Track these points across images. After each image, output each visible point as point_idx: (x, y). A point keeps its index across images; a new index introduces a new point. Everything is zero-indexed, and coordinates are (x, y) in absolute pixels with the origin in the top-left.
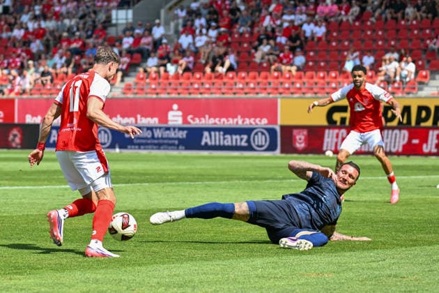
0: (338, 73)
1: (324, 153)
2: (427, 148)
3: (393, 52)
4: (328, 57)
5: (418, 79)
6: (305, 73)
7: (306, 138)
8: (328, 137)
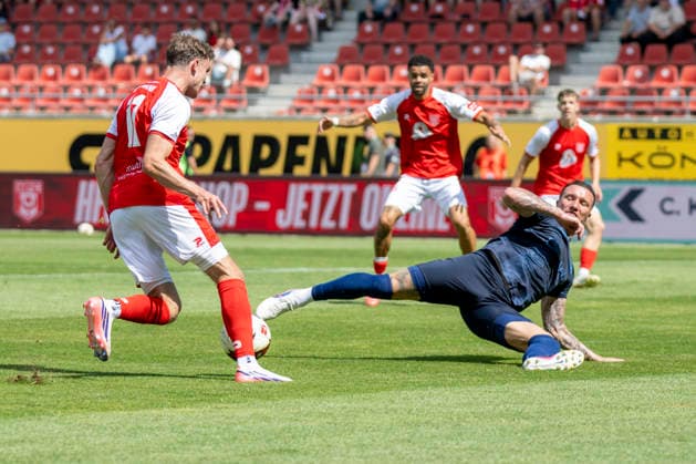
0: (84, 68)
1: (75, 227)
2: (285, 218)
3: (194, 27)
4: (60, 37)
5: (247, 82)
6: (16, 66)
7: (40, 196)
8: (86, 196)
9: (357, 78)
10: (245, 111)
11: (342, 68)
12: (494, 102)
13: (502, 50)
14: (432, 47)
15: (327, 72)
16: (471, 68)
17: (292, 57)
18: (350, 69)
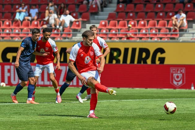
0: (11, 22)
5: (73, 27)
9: (115, 26)
10: (72, 38)
11: (109, 21)
12: (166, 35)
13: (171, 14)
14: (144, 13)
15: (103, 23)
16: (158, 21)
17: (91, 18)
18: (112, 22)
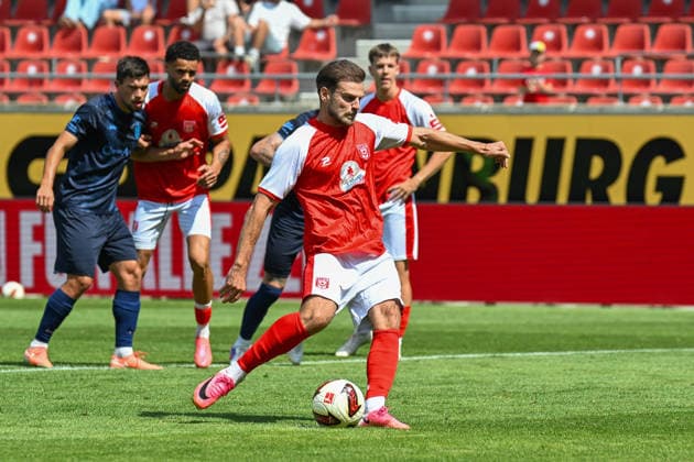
9: (476, 46)
10: (297, 99)
11: (452, 29)
15: (428, 36)
16: (655, 28)
